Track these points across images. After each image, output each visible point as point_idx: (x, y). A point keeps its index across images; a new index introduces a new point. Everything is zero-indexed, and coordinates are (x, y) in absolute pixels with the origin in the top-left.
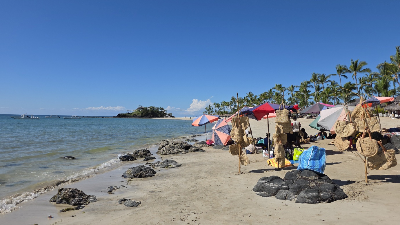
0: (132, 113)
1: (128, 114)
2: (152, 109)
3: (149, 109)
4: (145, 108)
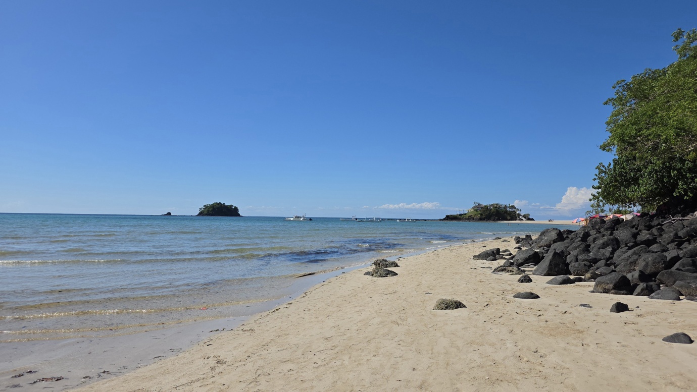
0: (465, 214)
1: (461, 215)
2: (496, 207)
3: (492, 207)
4: (485, 206)
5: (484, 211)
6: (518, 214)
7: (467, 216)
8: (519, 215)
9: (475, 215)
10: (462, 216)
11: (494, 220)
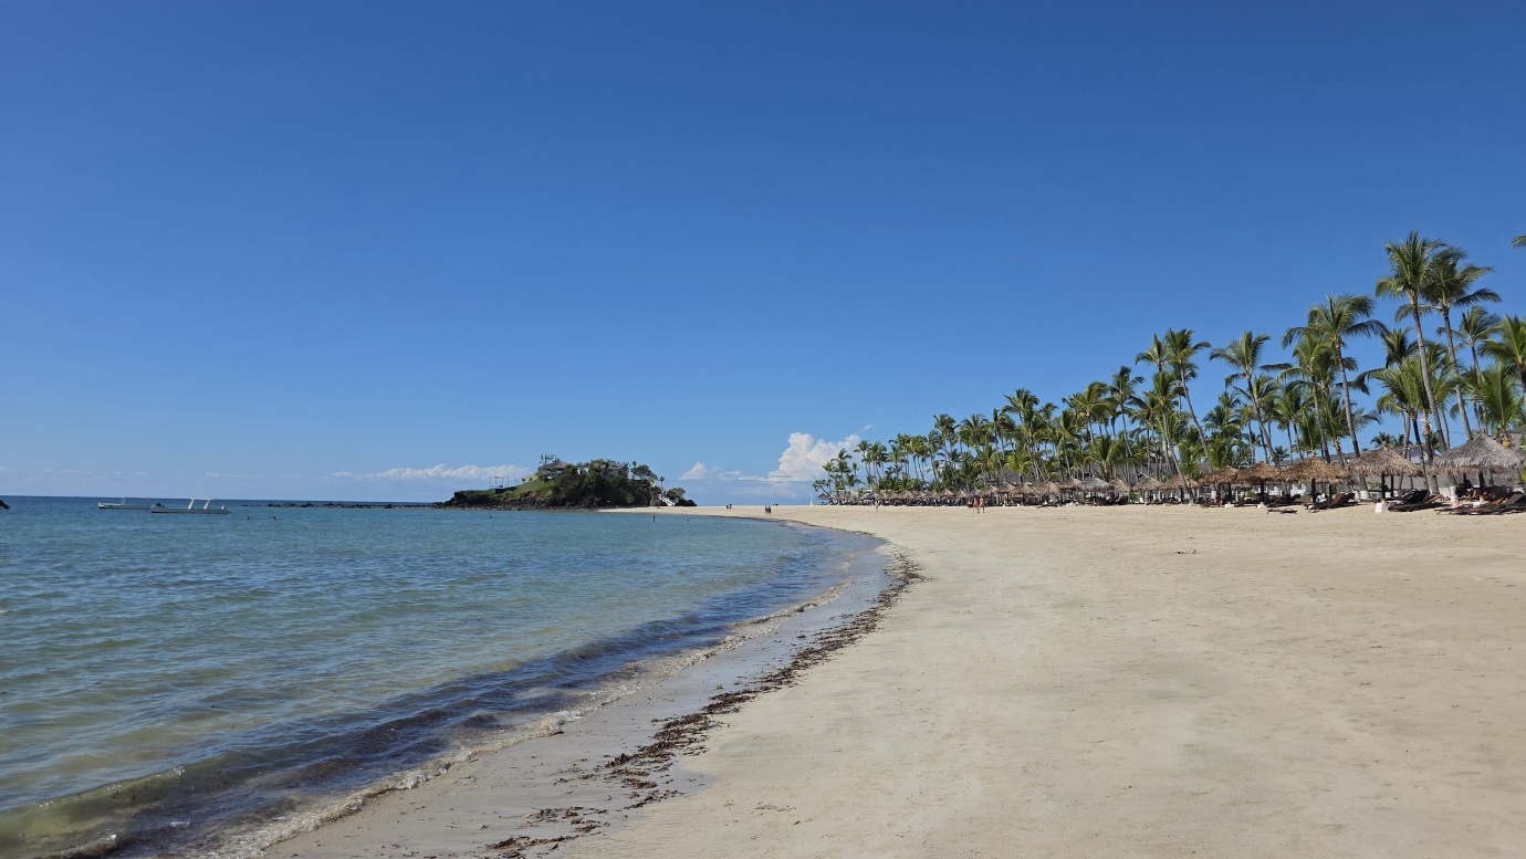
0: (513, 489)
1: (499, 491)
2: (598, 470)
3: (587, 470)
4: (569, 467)
5: (564, 482)
6: (656, 488)
7: (517, 495)
8: (657, 491)
9: (539, 492)
10: (504, 494)
11: (590, 506)
